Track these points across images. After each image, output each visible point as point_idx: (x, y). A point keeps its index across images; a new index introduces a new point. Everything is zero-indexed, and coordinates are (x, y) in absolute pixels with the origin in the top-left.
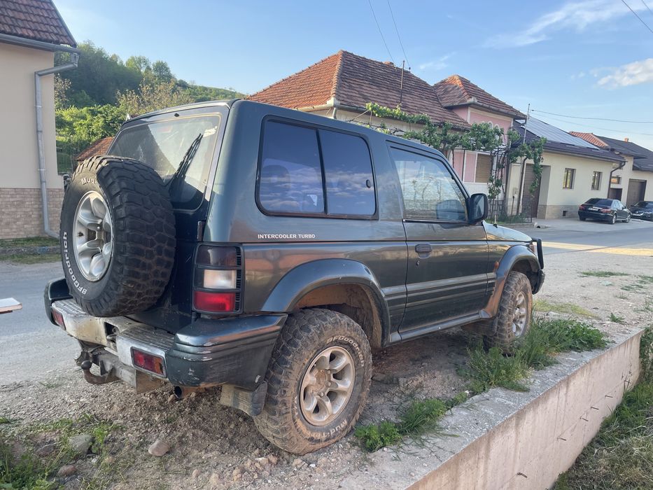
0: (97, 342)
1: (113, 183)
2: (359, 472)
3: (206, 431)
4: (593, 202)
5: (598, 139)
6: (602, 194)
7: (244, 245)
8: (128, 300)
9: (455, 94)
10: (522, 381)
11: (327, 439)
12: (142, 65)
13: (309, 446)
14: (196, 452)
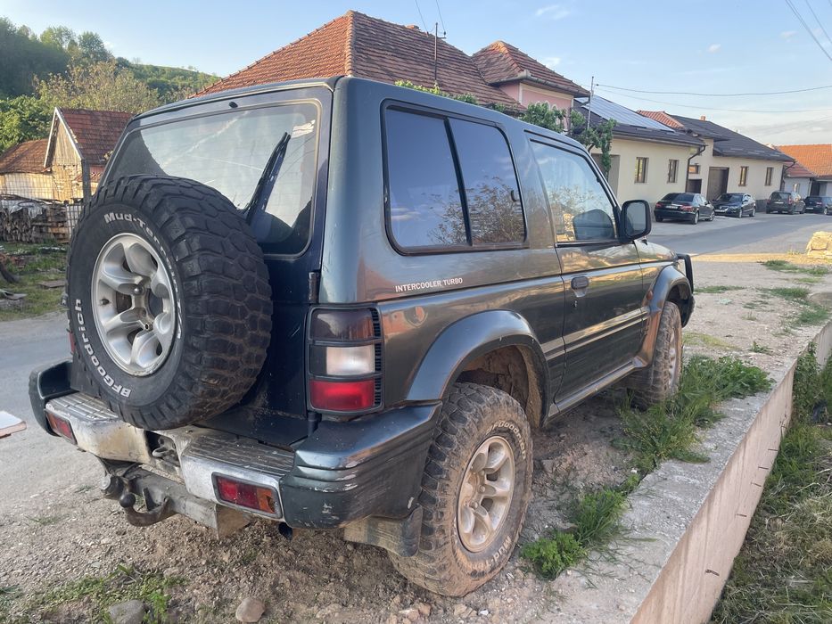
0: (132, 458)
1: (171, 219)
2: (550, 614)
3: (305, 570)
4: (671, 198)
5: (673, 120)
6: (679, 187)
7: (379, 304)
8: (207, 403)
9: (501, 67)
10: (694, 447)
11: (493, 569)
12: (64, 39)
13: (471, 583)
14: (303, 608)
